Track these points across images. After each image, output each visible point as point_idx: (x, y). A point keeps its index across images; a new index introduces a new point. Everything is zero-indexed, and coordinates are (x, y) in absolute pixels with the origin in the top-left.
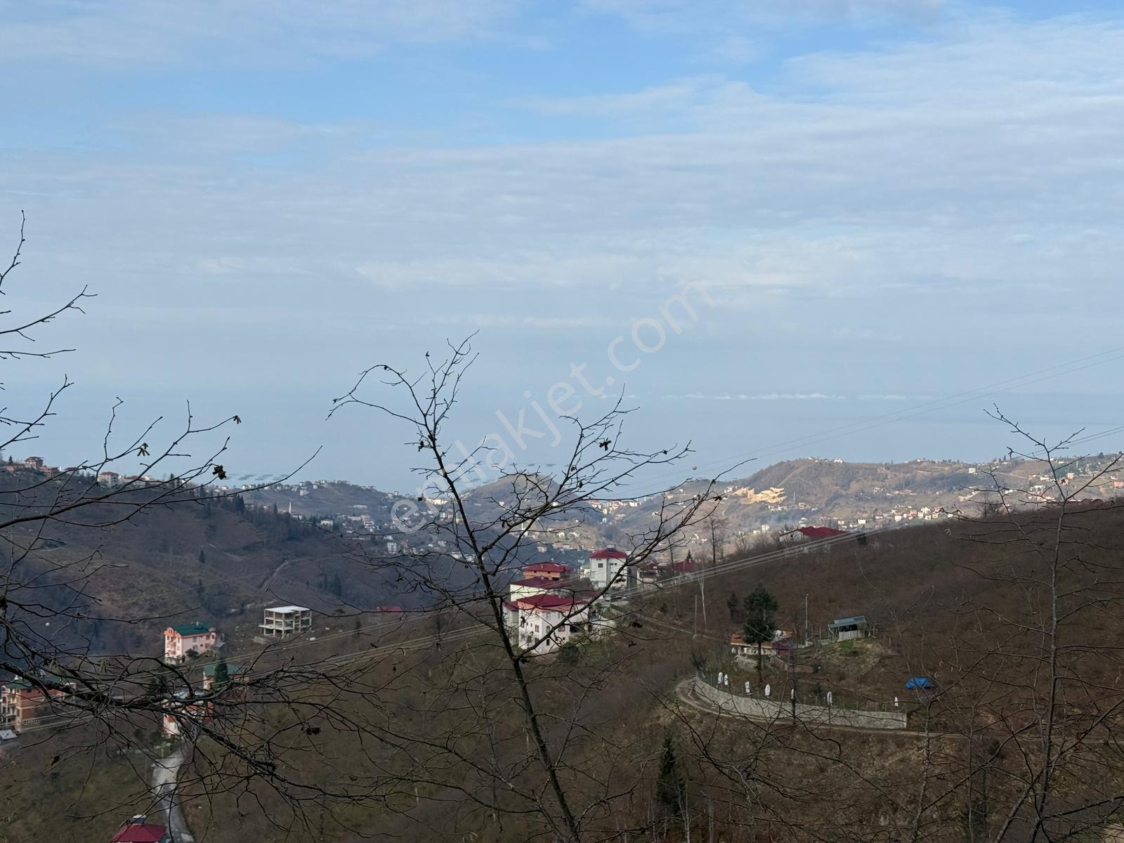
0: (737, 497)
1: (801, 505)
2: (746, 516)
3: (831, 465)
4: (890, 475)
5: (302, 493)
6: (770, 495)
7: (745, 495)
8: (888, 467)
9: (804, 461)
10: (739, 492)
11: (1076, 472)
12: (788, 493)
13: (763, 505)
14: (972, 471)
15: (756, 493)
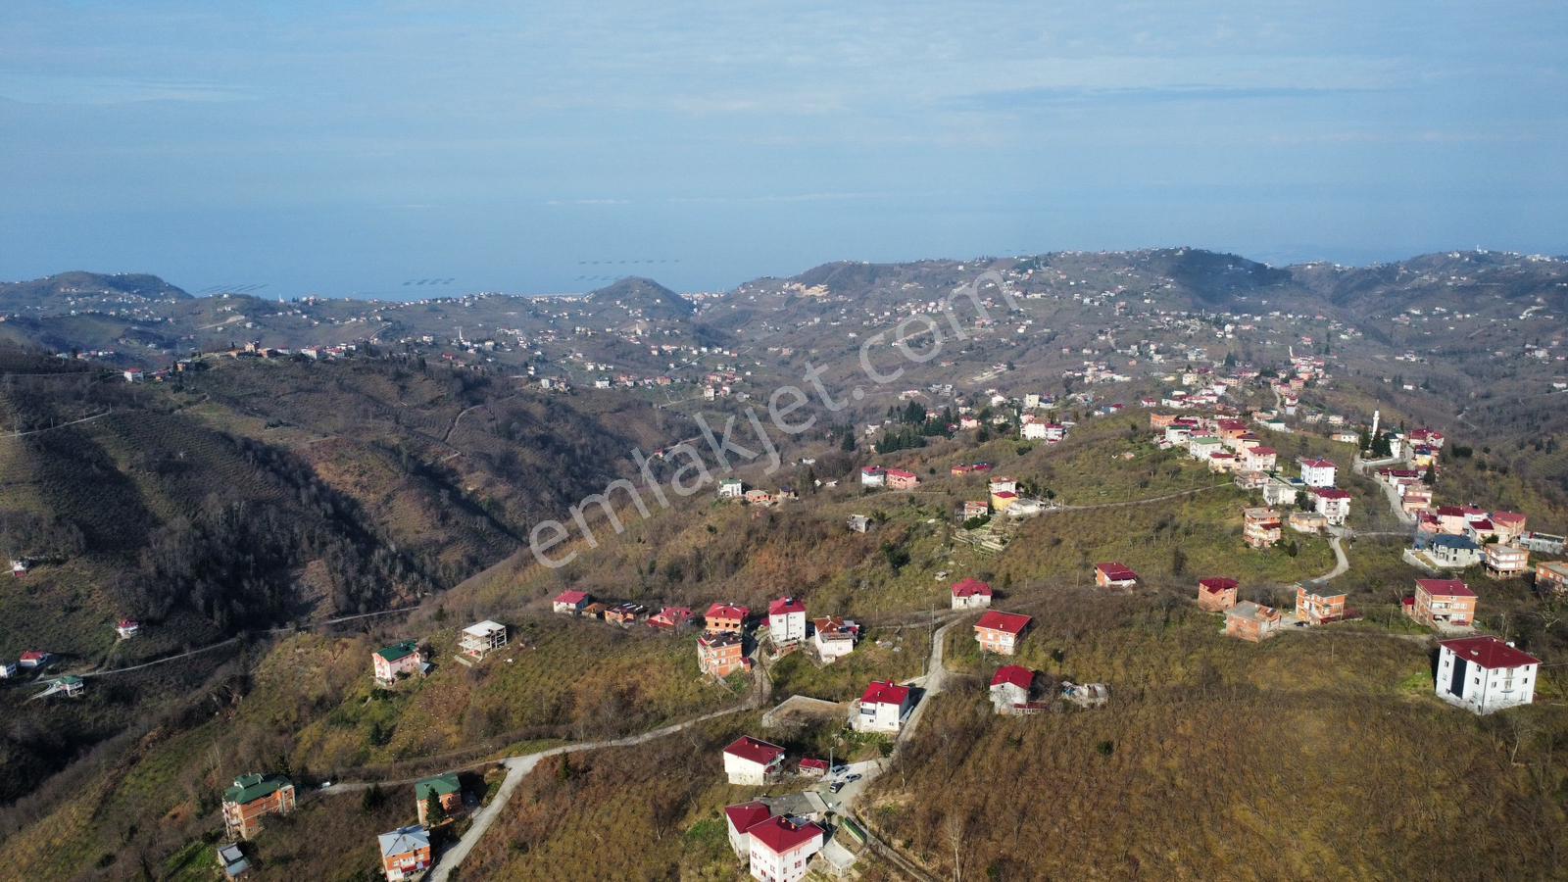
0: (792, 291)
1: (841, 298)
2: (800, 307)
3: (861, 266)
4: (903, 271)
5: (467, 304)
6: (818, 291)
7: (798, 290)
8: (901, 266)
9: (841, 264)
10: (794, 287)
11: (1034, 268)
12: (830, 289)
13: (813, 299)
14: (961, 268)
15: (807, 288)
